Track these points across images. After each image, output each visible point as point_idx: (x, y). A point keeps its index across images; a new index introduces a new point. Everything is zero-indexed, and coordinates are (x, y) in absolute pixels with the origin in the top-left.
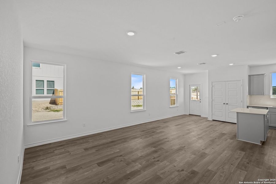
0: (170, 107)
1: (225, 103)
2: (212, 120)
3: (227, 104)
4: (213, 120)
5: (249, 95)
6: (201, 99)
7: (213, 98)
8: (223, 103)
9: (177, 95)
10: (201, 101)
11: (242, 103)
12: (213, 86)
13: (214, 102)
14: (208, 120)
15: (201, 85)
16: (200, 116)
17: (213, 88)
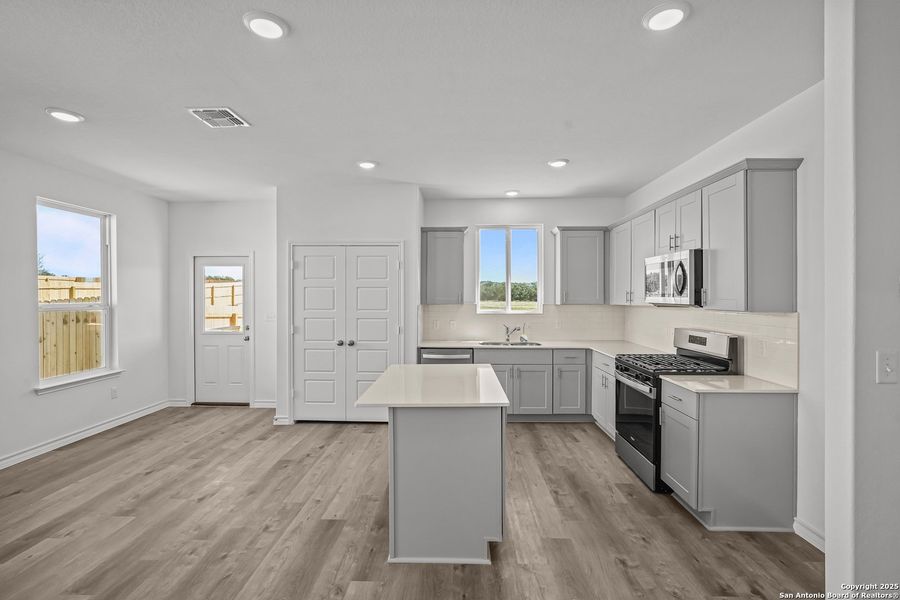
0: (37, 391)
1: (344, 339)
2: (292, 422)
3: (352, 344)
4: (297, 422)
5: (421, 303)
6: (251, 327)
7: (299, 322)
8: (336, 341)
9: (111, 311)
10: (250, 333)
11: (402, 336)
12: (296, 265)
13: (299, 338)
14: (275, 423)
15: (252, 257)
16: (247, 405)
17: (296, 271)
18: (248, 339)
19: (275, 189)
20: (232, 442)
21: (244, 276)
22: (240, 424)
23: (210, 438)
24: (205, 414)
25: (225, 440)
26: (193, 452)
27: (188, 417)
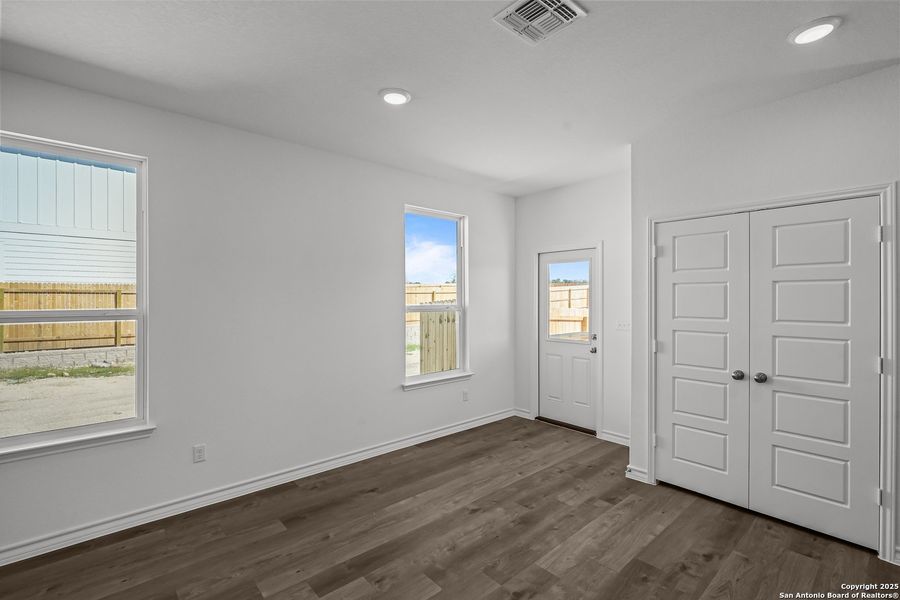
0: (403, 387)
1: (745, 371)
2: (653, 482)
3: (762, 379)
4: (661, 484)
6: (599, 337)
7: (664, 336)
8: (730, 372)
9: (464, 312)
10: (597, 344)
12: (659, 252)
13: (664, 359)
14: (628, 475)
15: (599, 248)
16: (593, 433)
17: (660, 260)
18: (594, 351)
19: (630, 146)
20: (570, 492)
21: (591, 276)
22: (584, 462)
23: (546, 476)
24: (547, 435)
25: (564, 486)
26: (524, 494)
27: (530, 435)
